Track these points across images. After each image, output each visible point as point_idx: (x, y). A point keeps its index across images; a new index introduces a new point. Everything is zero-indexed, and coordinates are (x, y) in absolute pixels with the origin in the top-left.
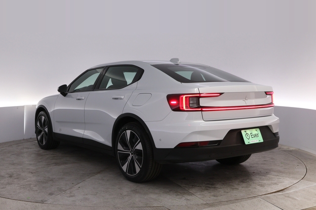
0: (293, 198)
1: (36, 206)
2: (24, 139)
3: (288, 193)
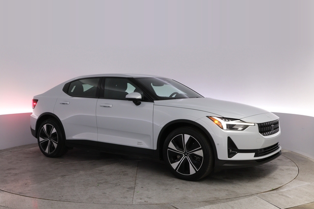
0: (287, 197)
3: (281, 192)
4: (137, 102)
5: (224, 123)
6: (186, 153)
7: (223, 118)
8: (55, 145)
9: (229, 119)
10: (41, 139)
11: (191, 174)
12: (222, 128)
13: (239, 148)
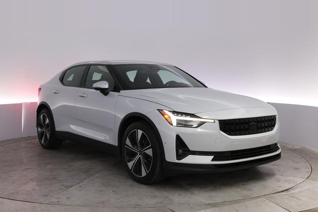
1: (34, 206)
2: (22, 138)
3: (292, 193)
4: (104, 92)
5: (174, 119)
6: (140, 151)
7: (174, 112)
8: (48, 136)
9: (182, 114)
10: (40, 130)
11: (143, 176)
12: (172, 125)
13: (191, 148)
